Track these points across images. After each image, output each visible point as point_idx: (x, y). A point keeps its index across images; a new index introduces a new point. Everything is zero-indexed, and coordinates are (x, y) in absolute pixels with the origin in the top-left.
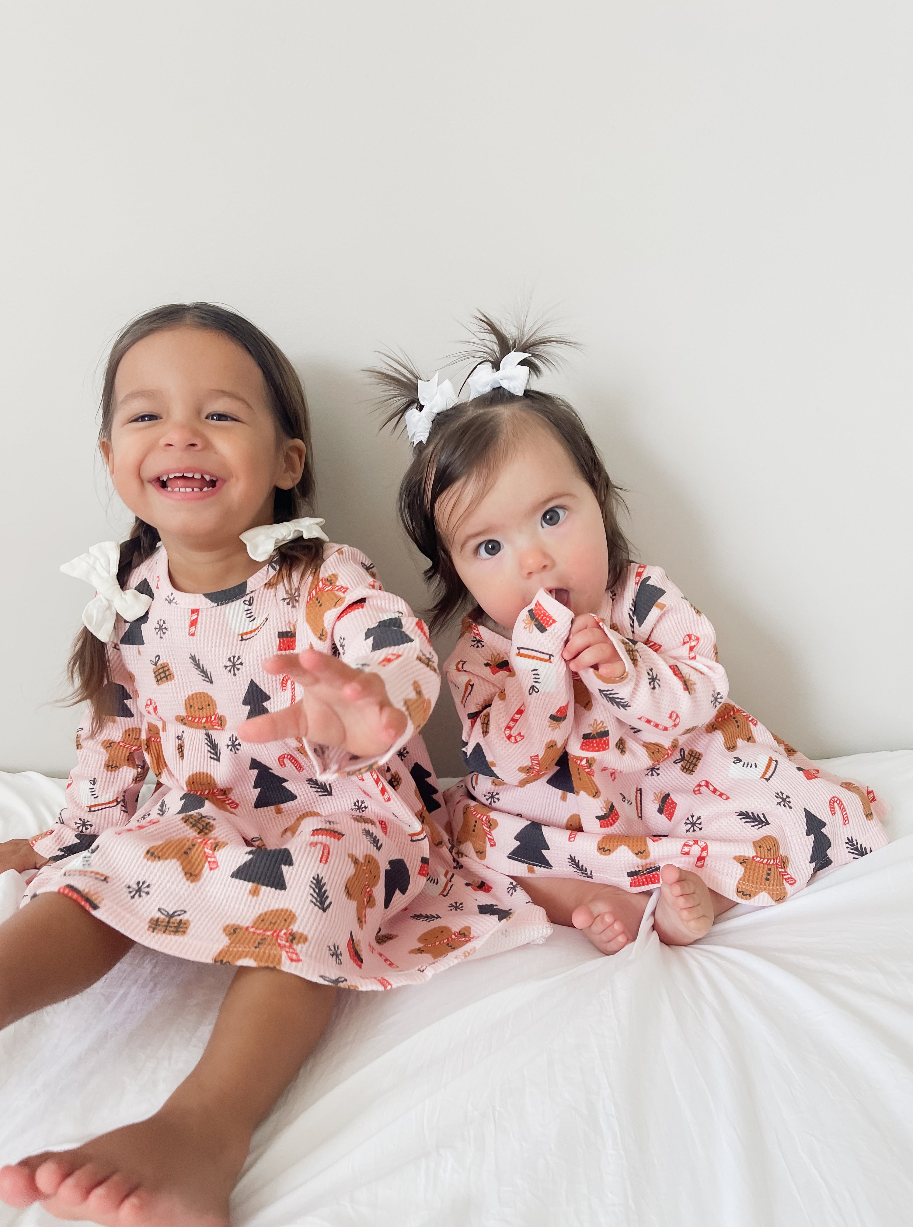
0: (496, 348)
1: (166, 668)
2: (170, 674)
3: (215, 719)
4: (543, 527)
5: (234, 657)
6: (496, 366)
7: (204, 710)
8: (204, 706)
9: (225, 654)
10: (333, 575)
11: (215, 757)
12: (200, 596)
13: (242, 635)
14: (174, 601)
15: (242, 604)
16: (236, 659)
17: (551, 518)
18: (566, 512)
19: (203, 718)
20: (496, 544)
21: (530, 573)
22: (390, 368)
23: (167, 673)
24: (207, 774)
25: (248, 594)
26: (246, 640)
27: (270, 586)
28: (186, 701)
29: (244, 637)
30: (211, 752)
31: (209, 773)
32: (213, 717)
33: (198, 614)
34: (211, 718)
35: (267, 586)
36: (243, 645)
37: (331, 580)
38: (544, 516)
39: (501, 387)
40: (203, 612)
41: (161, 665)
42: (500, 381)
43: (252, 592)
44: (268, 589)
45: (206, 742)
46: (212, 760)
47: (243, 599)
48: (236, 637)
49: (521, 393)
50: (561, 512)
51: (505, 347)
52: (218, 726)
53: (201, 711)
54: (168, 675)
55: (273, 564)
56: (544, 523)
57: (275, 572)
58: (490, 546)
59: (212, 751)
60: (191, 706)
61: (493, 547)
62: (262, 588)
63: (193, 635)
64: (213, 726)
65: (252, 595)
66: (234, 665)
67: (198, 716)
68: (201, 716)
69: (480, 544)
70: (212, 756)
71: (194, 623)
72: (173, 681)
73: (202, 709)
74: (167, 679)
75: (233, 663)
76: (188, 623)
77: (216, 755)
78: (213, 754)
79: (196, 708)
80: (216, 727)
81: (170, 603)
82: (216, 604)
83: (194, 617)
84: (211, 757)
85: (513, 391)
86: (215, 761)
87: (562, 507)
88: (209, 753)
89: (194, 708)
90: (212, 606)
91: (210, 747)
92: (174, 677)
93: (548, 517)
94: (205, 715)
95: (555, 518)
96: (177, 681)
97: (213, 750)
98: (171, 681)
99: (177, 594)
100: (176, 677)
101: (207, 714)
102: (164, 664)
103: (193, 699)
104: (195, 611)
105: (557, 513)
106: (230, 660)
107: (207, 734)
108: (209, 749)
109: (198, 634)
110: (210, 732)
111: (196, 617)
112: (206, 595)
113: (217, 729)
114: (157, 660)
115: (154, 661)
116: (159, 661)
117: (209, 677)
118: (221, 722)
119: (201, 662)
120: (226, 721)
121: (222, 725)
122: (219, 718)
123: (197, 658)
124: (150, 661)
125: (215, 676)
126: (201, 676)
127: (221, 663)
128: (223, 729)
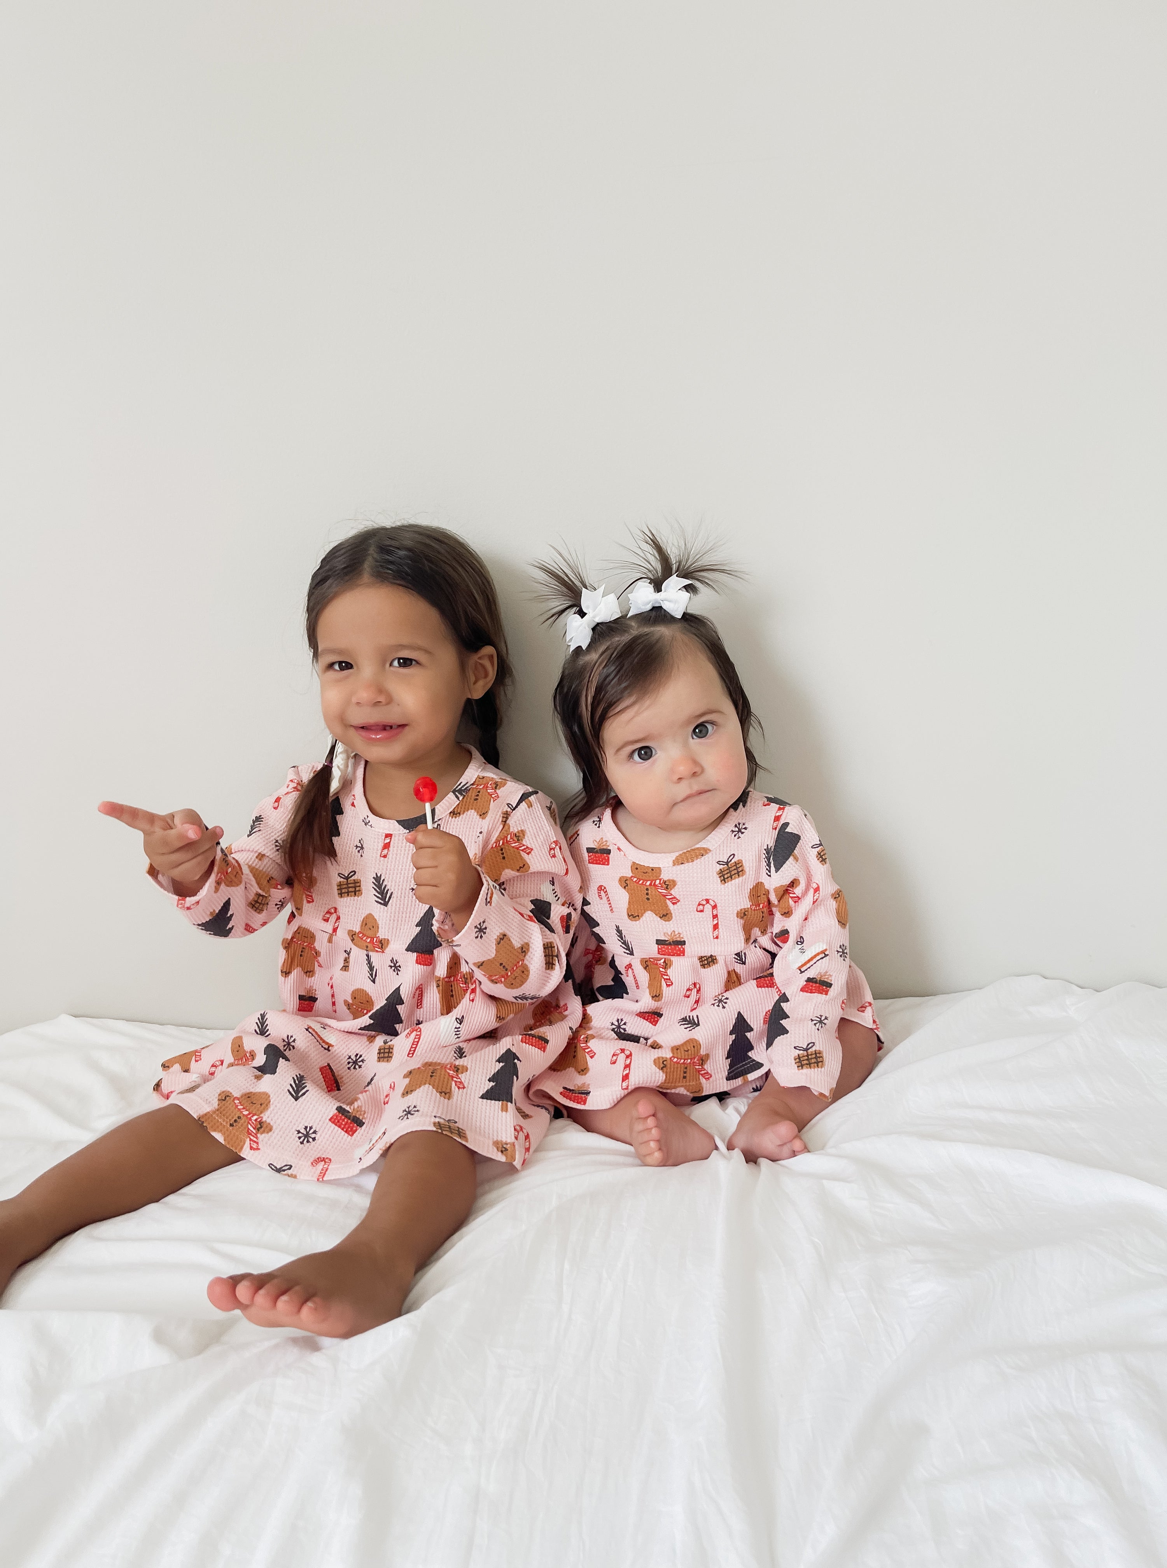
0: (659, 567)
1: (358, 885)
2: (359, 891)
3: (377, 942)
4: (693, 738)
6: (658, 588)
8: (372, 929)
10: (522, 831)
12: (394, 823)
14: (369, 824)
17: (700, 731)
18: (715, 727)
19: (369, 938)
20: (648, 750)
21: (680, 779)
22: (556, 566)
23: (357, 889)
24: (366, 991)
25: (436, 822)
27: (454, 814)
28: (361, 919)
32: (376, 940)
33: (391, 839)
34: (374, 940)
35: (452, 814)
37: (519, 836)
38: (694, 730)
39: (661, 607)
40: (395, 837)
41: (354, 880)
42: (661, 602)
43: (439, 820)
44: (452, 818)
45: (366, 962)
46: (371, 980)
49: (679, 616)
50: (709, 727)
51: (667, 571)
52: (380, 948)
53: (369, 931)
54: (358, 891)
55: (457, 793)
56: (694, 737)
57: (459, 802)
58: (643, 752)
59: (369, 973)
60: (364, 924)
61: (646, 753)
62: (448, 817)
63: (385, 856)
64: (375, 948)
65: (439, 823)
67: (366, 935)
68: (369, 936)
69: (634, 751)
71: (387, 846)
72: (360, 897)
74: (355, 894)
76: (381, 845)
77: (373, 976)
79: (366, 927)
80: (377, 949)
81: (366, 824)
82: (408, 831)
83: (387, 840)
84: (370, 977)
85: (673, 614)
86: (373, 982)
87: (712, 723)
88: (367, 974)
90: (404, 832)
91: (368, 967)
92: (362, 893)
93: (697, 730)
95: (704, 732)
96: (363, 897)
97: (372, 970)
98: (358, 896)
99: (373, 818)
101: (372, 936)
102: (357, 880)
103: (366, 920)
104: (389, 836)
105: (706, 727)
107: (367, 955)
108: (368, 969)
109: (390, 856)
110: (371, 953)
111: (389, 840)
112: (399, 822)
113: (377, 951)
114: (349, 874)
115: (346, 875)
116: (351, 876)
117: (387, 900)
118: (382, 945)
119: (385, 883)
120: (388, 944)
121: (382, 948)
122: (381, 940)
123: (382, 879)
124: (339, 874)
125: (395, 897)
126: (378, 897)
127: (408, 886)
128: (383, 952)
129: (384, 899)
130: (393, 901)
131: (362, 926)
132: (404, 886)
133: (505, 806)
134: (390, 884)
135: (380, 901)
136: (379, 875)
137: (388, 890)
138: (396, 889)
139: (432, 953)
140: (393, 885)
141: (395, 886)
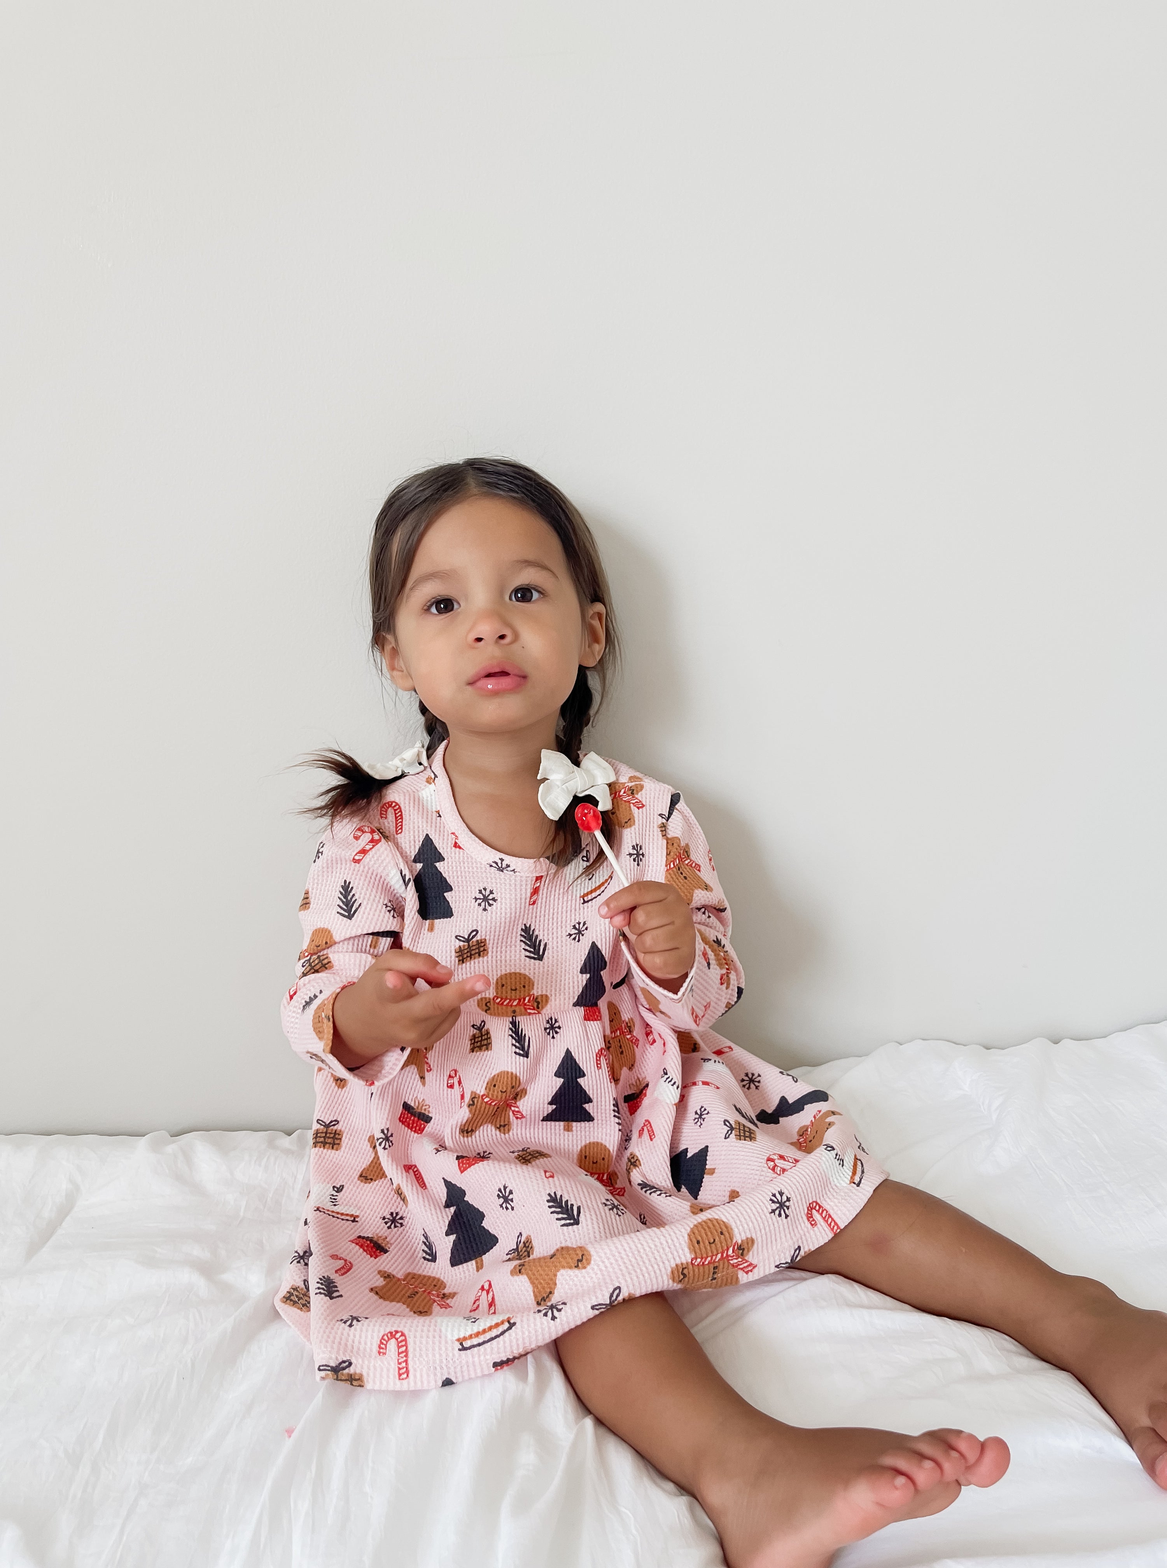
1: (483, 944)
3: (529, 1001)
5: (579, 923)
7: (518, 992)
8: (518, 988)
9: (569, 922)
11: (521, 1052)
12: (542, 860)
13: (583, 897)
14: (510, 869)
15: (581, 861)
16: (581, 925)
19: (515, 1000)
24: (512, 1073)
26: (588, 901)
28: (497, 979)
29: (586, 899)
30: (515, 1046)
31: (514, 1073)
32: (527, 999)
33: (541, 881)
34: (524, 999)
36: (586, 908)
41: (477, 940)
45: (511, 1033)
46: (518, 1056)
47: (581, 856)
48: (578, 900)
52: (534, 1009)
53: (513, 992)
59: (517, 1044)
60: (503, 986)
63: (534, 903)
64: (526, 1009)
66: (579, 931)
67: (509, 997)
68: (513, 997)
70: (518, 1051)
72: (486, 958)
73: (516, 990)
74: (480, 956)
75: (579, 930)
76: (527, 892)
77: (523, 1049)
78: (519, 1048)
79: (509, 987)
80: (529, 1011)
81: (500, 870)
83: (537, 884)
84: (515, 1053)
86: (522, 1058)
88: (514, 1047)
89: (507, 987)
90: (555, 870)
91: (515, 1039)
92: (488, 953)
94: (518, 997)
96: (490, 958)
97: (519, 1043)
98: (483, 957)
100: (490, 953)
101: (520, 996)
102: (481, 939)
103: (506, 979)
104: (539, 878)
106: (574, 927)
107: (513, 1023)
108: (514, 1042)
109: (540, 902)
110: (518, 1019)
111: (539, 884)
113: (530, 1014)
114: (469, 935)
115: (466, 937)
116: (473, 937)
117: (541, 953)
118: (538, 1004)
119: (536, 933)
120: (547, 1001)
121: (538, 1008)
122: (537, 998)
123: (532, 929)
124: (456, 937)
125: (551, 949)
126: (530, 952)
127: (564, 932)
128: (539, 1013)
129: (537, 952)
130: (548, 954)
131: (497, 988)
132: (559, 933)
133: (658, 819)
134: (542, 934)
135: (532, 955)
136: (528, 926)
137: (540, 941)
138: (551, 939)
139: (596, 1005)
140: (546, 935)
141: (548, 935)
